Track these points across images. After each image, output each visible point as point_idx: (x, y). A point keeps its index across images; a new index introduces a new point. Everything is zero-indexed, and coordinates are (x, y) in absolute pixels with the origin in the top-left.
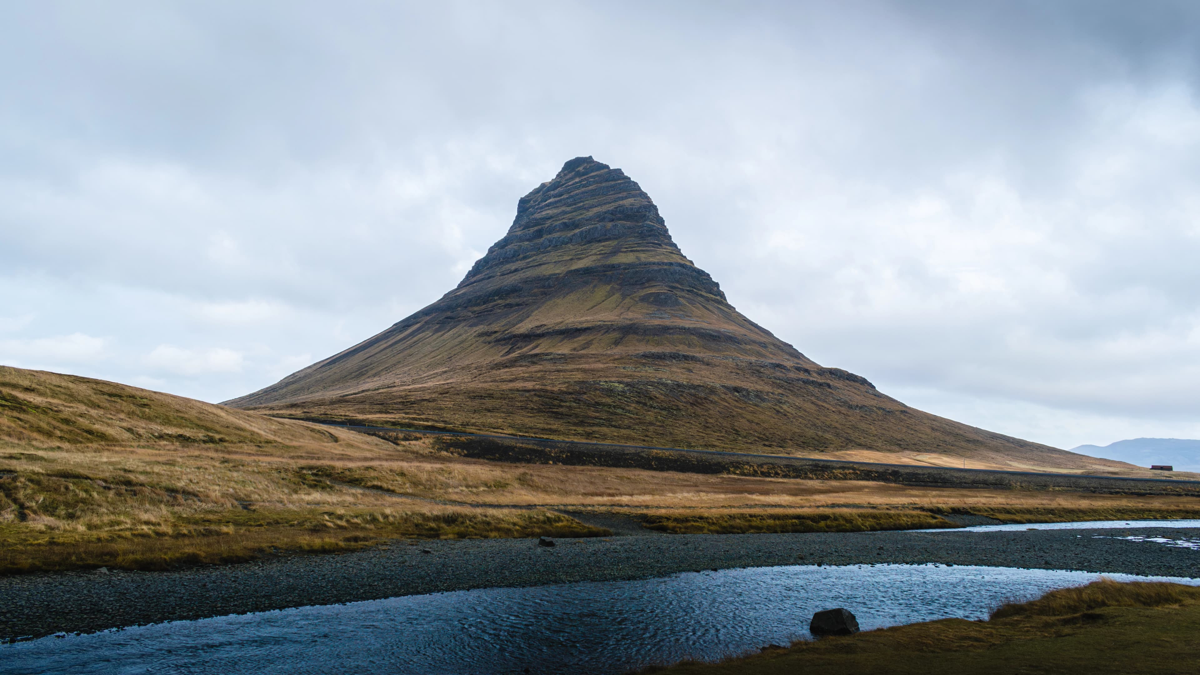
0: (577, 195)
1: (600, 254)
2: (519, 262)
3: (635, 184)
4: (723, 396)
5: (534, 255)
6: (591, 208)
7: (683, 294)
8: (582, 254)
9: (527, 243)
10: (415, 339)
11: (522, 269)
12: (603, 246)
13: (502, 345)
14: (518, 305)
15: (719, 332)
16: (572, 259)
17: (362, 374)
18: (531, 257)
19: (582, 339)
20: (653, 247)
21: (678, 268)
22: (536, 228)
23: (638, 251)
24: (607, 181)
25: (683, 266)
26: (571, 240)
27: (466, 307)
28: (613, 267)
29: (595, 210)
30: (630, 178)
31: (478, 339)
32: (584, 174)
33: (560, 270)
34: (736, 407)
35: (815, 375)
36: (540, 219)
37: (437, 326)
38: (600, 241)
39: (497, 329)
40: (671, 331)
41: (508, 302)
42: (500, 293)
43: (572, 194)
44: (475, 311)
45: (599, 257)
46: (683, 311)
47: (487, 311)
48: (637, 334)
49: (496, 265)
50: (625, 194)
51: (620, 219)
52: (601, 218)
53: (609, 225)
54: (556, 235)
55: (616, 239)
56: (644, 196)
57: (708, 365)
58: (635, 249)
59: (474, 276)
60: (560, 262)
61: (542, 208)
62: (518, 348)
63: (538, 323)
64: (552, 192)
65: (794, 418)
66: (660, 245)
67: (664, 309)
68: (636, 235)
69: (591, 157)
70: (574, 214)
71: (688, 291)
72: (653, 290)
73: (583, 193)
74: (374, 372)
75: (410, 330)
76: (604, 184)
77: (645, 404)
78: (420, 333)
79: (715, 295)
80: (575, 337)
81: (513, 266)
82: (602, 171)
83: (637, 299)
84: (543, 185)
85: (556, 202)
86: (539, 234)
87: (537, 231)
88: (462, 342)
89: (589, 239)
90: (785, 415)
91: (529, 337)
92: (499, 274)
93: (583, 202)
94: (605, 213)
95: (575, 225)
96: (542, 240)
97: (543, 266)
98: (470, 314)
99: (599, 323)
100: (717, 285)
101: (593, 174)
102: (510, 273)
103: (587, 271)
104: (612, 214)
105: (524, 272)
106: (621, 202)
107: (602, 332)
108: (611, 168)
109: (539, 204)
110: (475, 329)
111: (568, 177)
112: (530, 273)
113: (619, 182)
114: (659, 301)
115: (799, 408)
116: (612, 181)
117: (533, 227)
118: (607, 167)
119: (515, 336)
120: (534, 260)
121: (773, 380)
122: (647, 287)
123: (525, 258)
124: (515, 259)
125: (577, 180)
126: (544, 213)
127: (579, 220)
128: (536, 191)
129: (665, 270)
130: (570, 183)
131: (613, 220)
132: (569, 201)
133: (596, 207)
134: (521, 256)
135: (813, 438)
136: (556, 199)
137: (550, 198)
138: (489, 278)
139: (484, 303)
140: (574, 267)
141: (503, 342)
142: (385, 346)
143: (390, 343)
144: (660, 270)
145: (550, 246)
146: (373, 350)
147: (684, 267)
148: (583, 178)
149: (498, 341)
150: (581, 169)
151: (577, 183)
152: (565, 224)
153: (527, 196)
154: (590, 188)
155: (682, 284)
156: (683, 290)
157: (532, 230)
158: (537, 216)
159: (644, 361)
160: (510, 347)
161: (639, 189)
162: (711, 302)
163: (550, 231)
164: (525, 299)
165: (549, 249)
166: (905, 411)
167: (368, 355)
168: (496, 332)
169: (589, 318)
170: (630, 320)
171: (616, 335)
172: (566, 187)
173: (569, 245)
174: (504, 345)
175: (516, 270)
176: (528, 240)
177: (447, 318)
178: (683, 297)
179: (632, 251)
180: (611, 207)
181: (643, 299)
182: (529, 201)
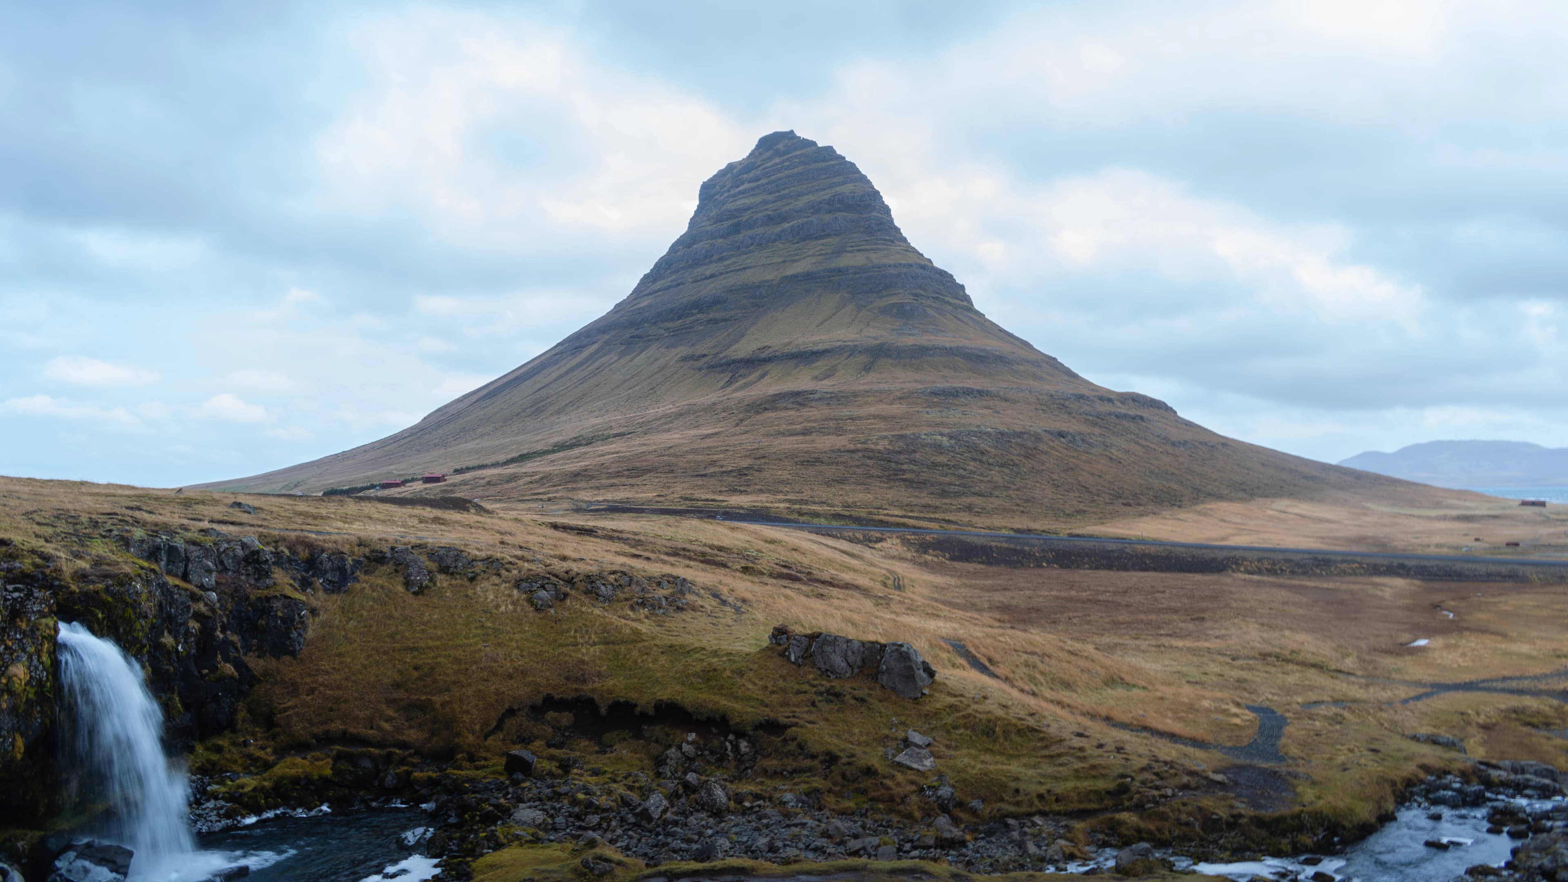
0: (780, 179)
1: (820, 255)
2: (714, 265)
3: (853, 165)
4: (1051, 444)
5: (733, 255)
6: (799, 196)
7: (929, 302)
8: (797, 255)
9: (721, 240)
10: (597, 364)
11: (721, 274)
12: (823, 244)
13: (719, 373)
14: (725, 320)
15: (984, 350)
16: (784, 262)
17: (538, 411)
18: (727, 259)
19: (822, 365)
20: (884, 244)
21: (920, 271)
22: (731, 222)
23: (867, 250)
24: (816, 161)
25: (923, 267)
26: (779, 237)
27: (655, 323)
28: (839, 271)
29: (806, 199)
30: (844, 158)
31: (682, 364)
32: (785, 153)
33: (770, 275)
34: (1070, 457)
35: (1119, 404)
36: (736, 210)
37: (623, 348)
38: (816, 238)
39: (705, 352)
40: (931, 352)
41: (711, 316)
42: (699, 306)
43: (772, 178)
44: (668, 329)
45: (820, 258)
46: (935, 325)
47: (686, 328)
48: (890, 356)
49: (684, 268)
50: (841, 178)
51: (840, 210)
52: (815, 208)
53: (827, 218)
54: (759, 231)
55: (838, 235)
56: (864, 179)
57: (1006, 400)
58: (862, 247)
59: (655, 281)
60: (769, 264)
61: (734, 196)
62: (741, 376)
63: (760, 345)
64: (745, 176)
65: (1129, 465)
66: (892, 241)
67: (910, 322)
68: (862, 229)
69: (792, 132)
70: (779, 203)
71: (933, 298)
72: (894, 300)
73: (787, 177)
74: (556, 408)
75: (586, 353)
76: (813, 166)
77: (981, 461)
78: (601, 357)
79: (962, 300)
80: (813, 362)
81: (709, 270)
82: (808, 149)
83: (876, 311)
84: (731, 166)
85: (753, 189)
86: (736, 229)
87: (732, 225)
88: (662, 369)
89: (803, 235)
90: (1120, 462)
91: (753, 363)
92: (690, 280)
93: (788, 188)
94: (820, 203)
95: (782, 218)
96: (740, 237)
97: (747, 270)
98: (663, 331)
99: (839, 344)
100: (962, 287)
101: (797, 153)
102: (706, 278)
103: (808, 277)
104: (828, 204)
105: (724, 279)
106: (838, 189)
107: (846, 355)
108: (820, 145)
109: (729, 191)
110: (675, 351)
111: (764, 157)
112: (732, 280)
113: (832, 163)
114: (902, 312)
115: (1127, 452)
116: (823, 161)
117: (727, 220)
118: (813, 143)
119: (734, 362)
120: (735, 263)
121: (1084, 416)
122: (886, 296)
123: (721, 259)
124: (707, 261)
125: (777, 160)
126: (739, 202)
127: (786, 212)
128: (722, 174)
129: (905, 273)
130: (768, 165)
131: (830, 212)
132: (770, 187)
133: (806, 194)
134: (716, 257)
135: (1162, 490)
136: (753, 184)
137: (743, 183)
138: (678, 285)
139: (679, 318)
140: (789, 272)
141: (720, 369)
142: (557, 373)
143: (564, 369)
144: (899, 275)
145: (752, 244)
146: (542, 379)
147: (924, 269)
148: (785, 157)
149: (711, 367)
150: (781, 146)
151: (777, 164)
152: (769, 216)
153: (710, 180)
154: (796, 170)
155: (925, 290)
156: (928, 298)
157: (727, 224)
158: (729, 206)
159: (936, 400)
160: (730, 375)
161: (859, 172)
162: (960, 310)
163: (750, 225)
164: (733, 312)
165: (752, 248)
166: (1226, 443)
167: (538, 386)
168: (704, 356)
169: (822, 337)
170: (876, 338)
171: (863, 359)
172: (764, 169)
173: (777, 243)
174: (722, 372)
175: (712, 276)
176: (722, 237)
177: (632, 337)
178: (930, 307)
179: (859, 250)
180: (826, 195)
181: (885, 311)
182: (715, 185)
